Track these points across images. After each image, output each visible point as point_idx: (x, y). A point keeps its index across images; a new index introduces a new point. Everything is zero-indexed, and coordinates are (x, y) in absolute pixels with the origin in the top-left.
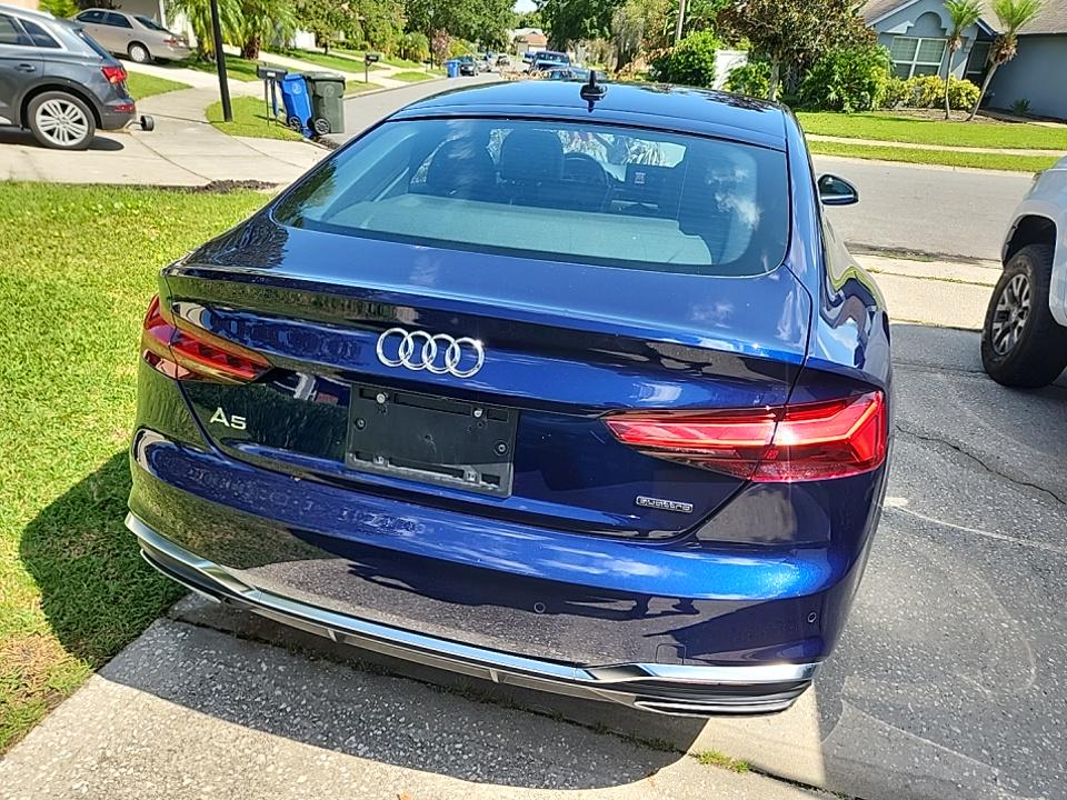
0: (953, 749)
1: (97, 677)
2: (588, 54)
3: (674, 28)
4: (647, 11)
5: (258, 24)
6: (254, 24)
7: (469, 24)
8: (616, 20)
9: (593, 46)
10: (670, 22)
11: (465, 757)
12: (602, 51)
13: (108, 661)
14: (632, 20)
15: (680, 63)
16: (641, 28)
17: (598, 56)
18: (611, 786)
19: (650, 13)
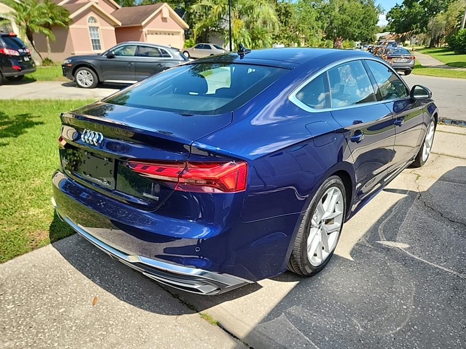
0: (316, 345)
1: (51, 245)
2: (417, 41)
3: (460, 24)
4: (448, 18)
5: (257, 43)
6: (256, 44)
7: (354, 33)
8: (430, 23)
9: (420, 37)
10: (458, 21)
11: (125, 292)
12: (425, 39)
13: (56, 241)
14: (439, 23)
15: (460, 41)
16: (444, 26)
17: (422, 41)
18: (162, 314)
19: (449, 18)
